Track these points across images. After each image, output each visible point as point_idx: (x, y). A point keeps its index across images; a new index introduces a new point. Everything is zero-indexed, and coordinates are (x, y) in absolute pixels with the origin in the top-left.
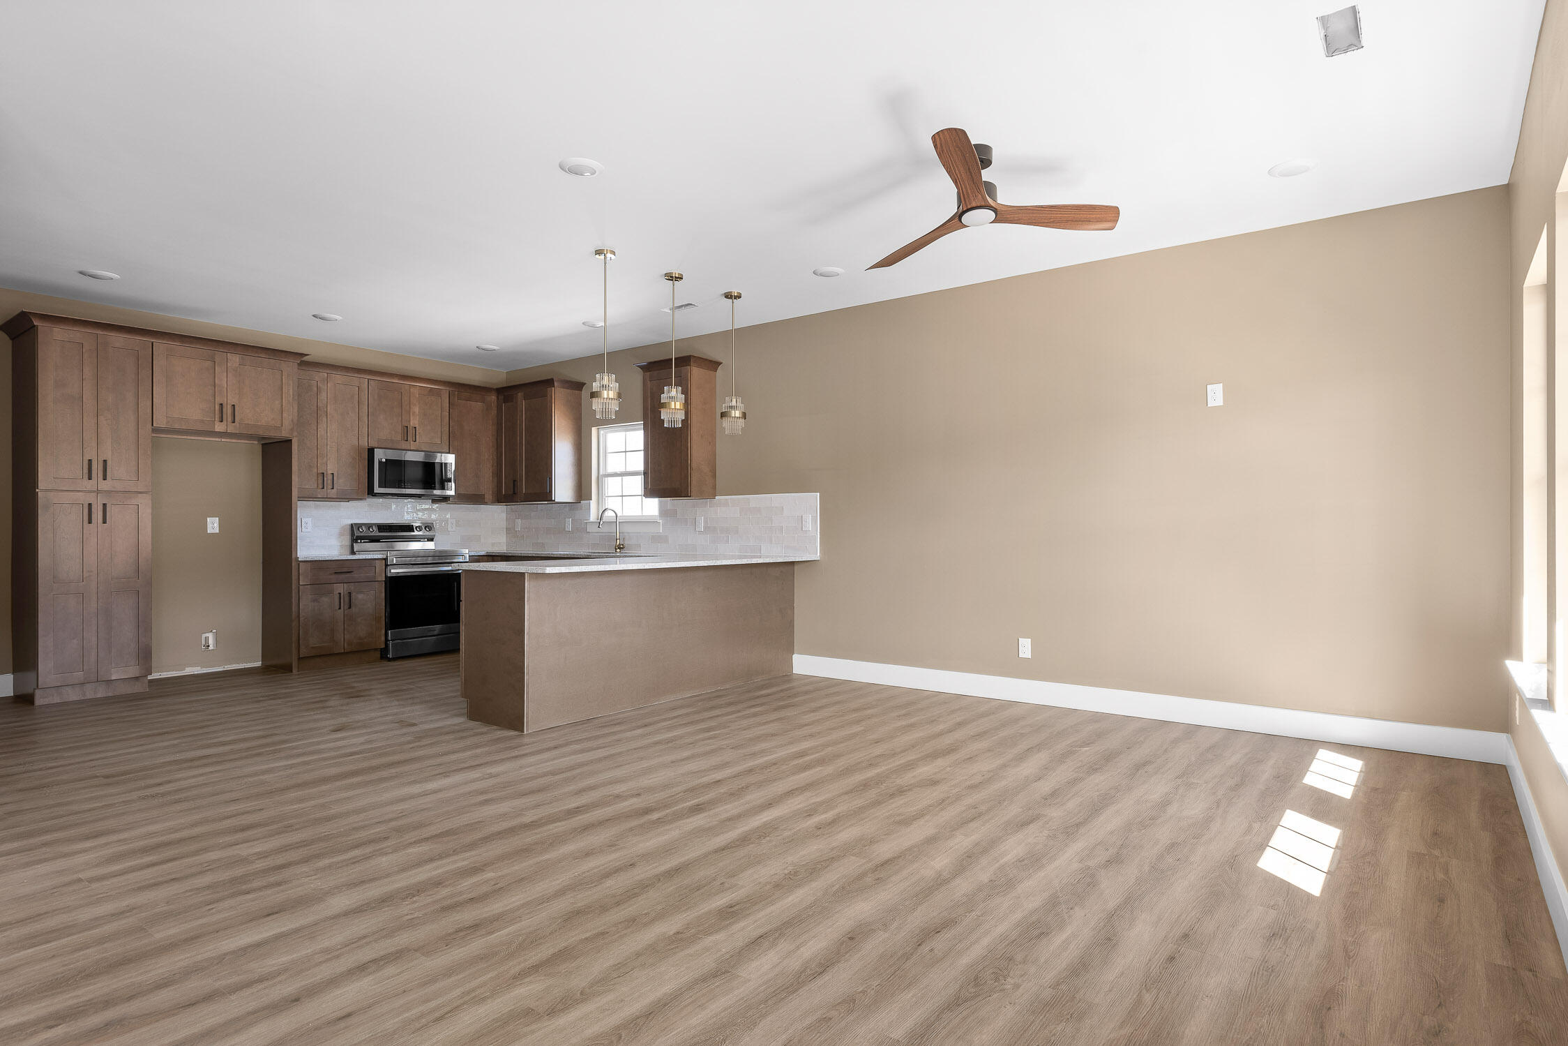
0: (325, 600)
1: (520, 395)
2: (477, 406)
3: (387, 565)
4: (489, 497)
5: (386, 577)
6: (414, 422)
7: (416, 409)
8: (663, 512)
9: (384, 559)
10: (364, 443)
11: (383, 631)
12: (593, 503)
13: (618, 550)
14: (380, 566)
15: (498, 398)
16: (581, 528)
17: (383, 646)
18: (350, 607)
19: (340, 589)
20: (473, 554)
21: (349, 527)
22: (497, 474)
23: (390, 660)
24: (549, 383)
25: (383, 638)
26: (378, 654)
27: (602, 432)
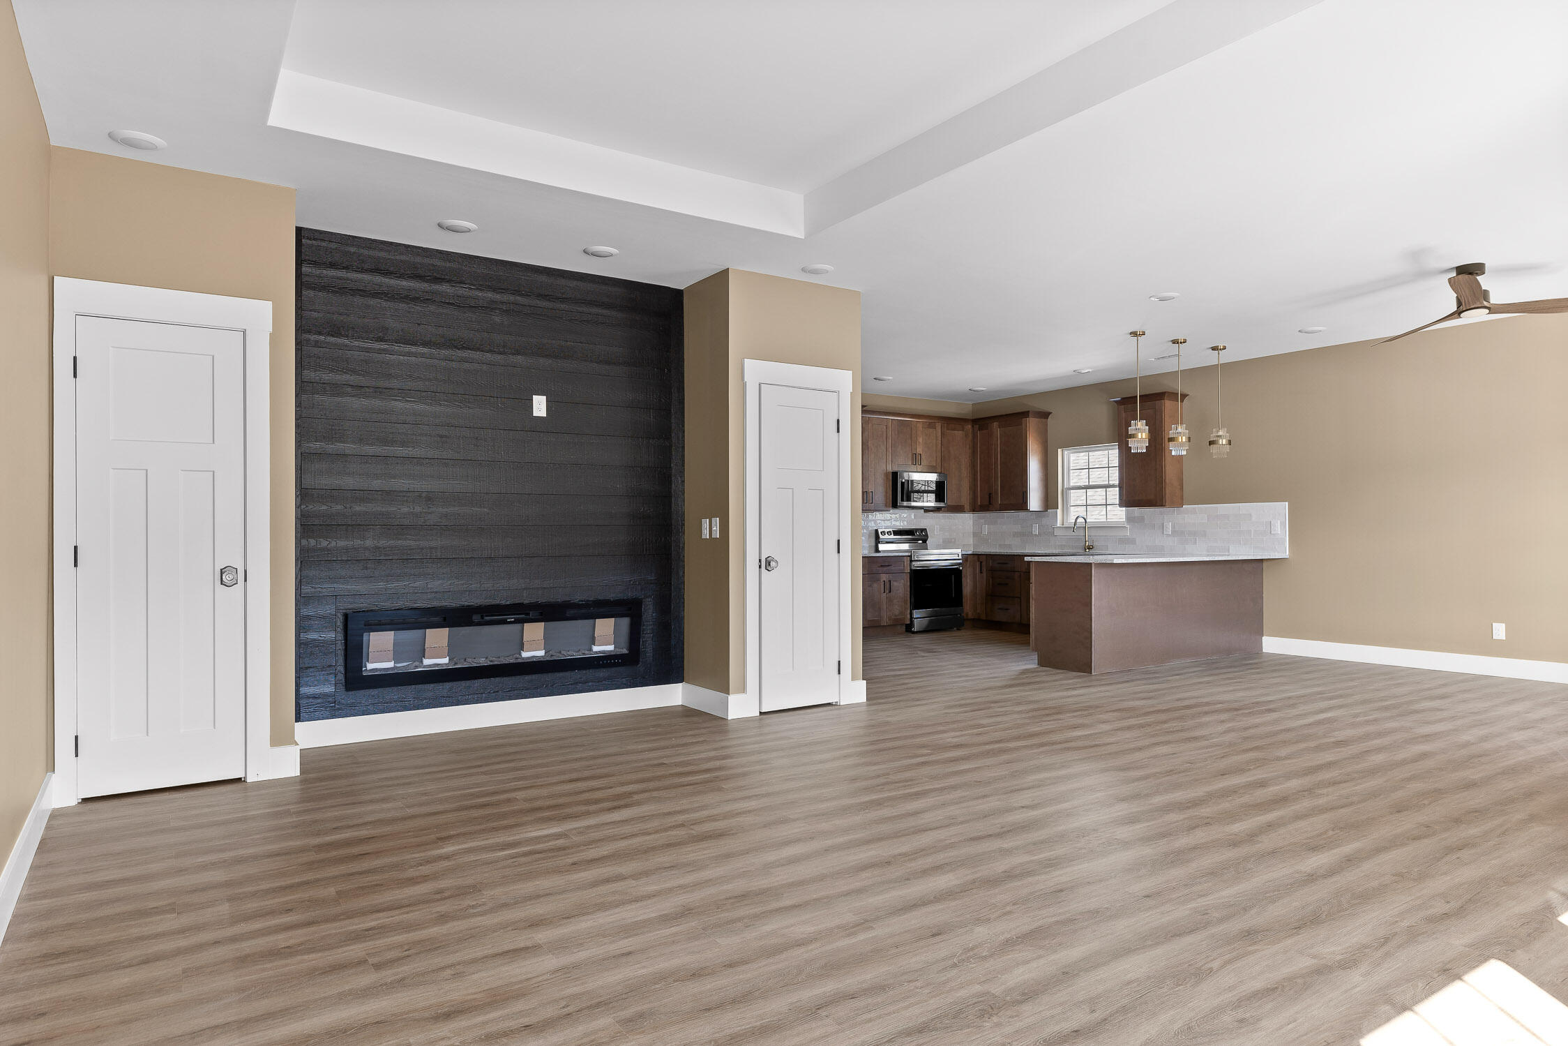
0: (875, 585)
1: (995, 424)
2: (959, 434)
3: (911, 561)
4: (967, 507)
5: (911, 570)
6: (919, 450)
7: (921, 440)
8: (1129, 519)
9: (909, 556)
10: (890, 469)
11: (909, 611)
12: (1059, 511)
13: (1087, 550)
14: (907, 561)
15: (973, 426)
16: (1049, 532)
17: (908, 622)
18: (890, 592)
19: (884, 577)
20: (964, 553)
21: (874, 532)
22: (973, 489)
23: (914, 633)
24: (1025, 414)
25: (909, 616)
26: (904, 628)
27: (1066, 452)
